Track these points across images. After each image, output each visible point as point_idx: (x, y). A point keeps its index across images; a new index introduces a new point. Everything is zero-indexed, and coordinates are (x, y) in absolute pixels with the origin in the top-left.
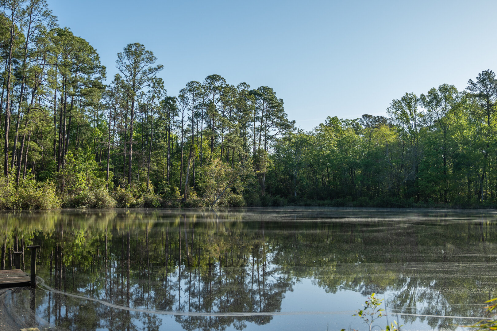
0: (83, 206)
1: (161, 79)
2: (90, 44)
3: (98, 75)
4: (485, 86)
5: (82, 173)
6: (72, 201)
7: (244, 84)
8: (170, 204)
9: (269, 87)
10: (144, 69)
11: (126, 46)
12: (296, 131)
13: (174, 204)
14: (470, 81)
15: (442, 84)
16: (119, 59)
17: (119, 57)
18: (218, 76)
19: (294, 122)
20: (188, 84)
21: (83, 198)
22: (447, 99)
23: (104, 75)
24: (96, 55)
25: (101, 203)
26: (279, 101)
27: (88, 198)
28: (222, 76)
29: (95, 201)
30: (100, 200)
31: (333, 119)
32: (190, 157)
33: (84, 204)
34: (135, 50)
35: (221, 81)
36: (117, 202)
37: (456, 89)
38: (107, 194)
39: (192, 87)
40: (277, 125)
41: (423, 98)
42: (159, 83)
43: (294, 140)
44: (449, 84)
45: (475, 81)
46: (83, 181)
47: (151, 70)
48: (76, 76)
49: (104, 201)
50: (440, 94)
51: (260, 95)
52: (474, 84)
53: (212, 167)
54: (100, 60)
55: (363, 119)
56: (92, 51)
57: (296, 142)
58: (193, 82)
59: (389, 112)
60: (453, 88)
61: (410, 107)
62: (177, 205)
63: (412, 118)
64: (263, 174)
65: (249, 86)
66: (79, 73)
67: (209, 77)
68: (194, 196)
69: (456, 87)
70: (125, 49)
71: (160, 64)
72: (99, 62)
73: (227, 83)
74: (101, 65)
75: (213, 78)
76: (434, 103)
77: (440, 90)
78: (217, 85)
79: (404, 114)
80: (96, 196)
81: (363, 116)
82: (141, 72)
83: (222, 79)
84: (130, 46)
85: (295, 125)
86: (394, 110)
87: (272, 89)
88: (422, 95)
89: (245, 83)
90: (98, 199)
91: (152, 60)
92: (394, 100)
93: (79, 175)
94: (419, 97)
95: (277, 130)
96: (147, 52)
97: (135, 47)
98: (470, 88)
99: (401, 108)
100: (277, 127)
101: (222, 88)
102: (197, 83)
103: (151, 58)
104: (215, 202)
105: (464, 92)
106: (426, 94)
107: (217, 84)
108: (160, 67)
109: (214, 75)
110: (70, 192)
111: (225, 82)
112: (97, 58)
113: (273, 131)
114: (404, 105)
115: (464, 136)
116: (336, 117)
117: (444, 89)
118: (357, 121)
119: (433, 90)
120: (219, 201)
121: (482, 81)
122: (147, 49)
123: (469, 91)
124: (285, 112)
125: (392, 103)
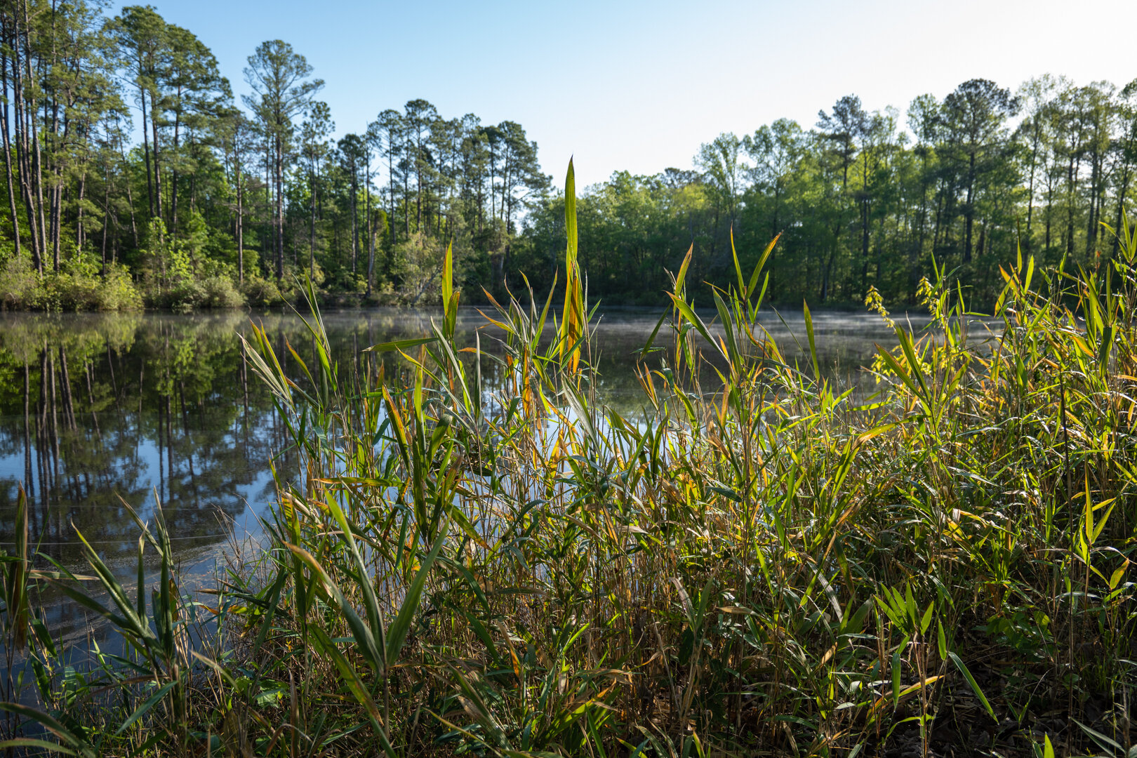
0: (185, 304)
1: (325, 105)
2: (197, 39)
3: (218, 94)
4: (844, 121)
5: (180, 252)
6: (168, 296)
7: (470, 116)
8: (342, 301)
9: (517, 122)
10: (294, 85)
11: (260, 45)
12: (555, 193)
13: (349, 301)
14: (822, 114)
15: (777, 118)
16: (249, 67)
17: (250, 63)
18: (424, 102)
19: (551, 178)
20: (381, 114)
21: (185, 292)
22: (783, 142)
23: (229, 93)
24: (210, 58)
25: (217, 299)
26: (530, 145)
27: (195, 291)
28: (431, 102)
29: (206, 296)
30: (216, 294)
31: (622, 174)
32: (375, 229)
33: (188, 301)
34: (277, 52)
35: (430, 110)
36: (246, 298)
37: (799, 127)
38: (230, 286)
39: (387, 119)
40: (528, 182)
41: (747, 141)
42: (321, 111)
43: (552, 206)
44: (789, 119)
45: (830, 112)
46: (183, 265)
47: (306, 88)
48: (179, 94)
49: (223, 297)
50: (773, 134)
51: (501, 135)
52: (825, 118)
53: (411, 244)
54: (218, 67)
55: (665, 174)
56: (202, 51)
57: (556, 208)
58: (388, 112)
59: (696, 162)
60: (794, 125)
61: (726, 155)
62: (354, 302)
63: (730, 171)
64: (499, 256)
65: (478, 119)
66: (184, 90)
67: (410, 104)
68: (388, 289)
69: (799, 123)
70: (258, 50)
71: (319, 78)
72: (217, 72)
73: (439, 114)
74: (221, 76)
75: (417, 105)
76: (763, 149)
77: (774, 128)
78: (422, 117)
79: (718, 165)
80: (209, 289)
81: (666, 170)
82: (287, 91)
83: (431, 106)
84: (266, 45)
85: (553, 183)
86: (703, 161)
87: (520, 126)
88: (747, 136)
89: (473, 115)
90: (213, 294)
91: (305, 71)
92: (702, 145)
93: (175, 256)
94: (740, 139)
95: (527, 190)
96: (296, 56)
97: (276, 47)
98: (821, 126)
99: (713, 156)
100: (527, 185)
101: (430, 122)
102: (396, 113)
103: (302, 67)
104: (417, 298)
105: (812, 132)
106: (752, 135)
107: (423, 115)
108: (319, 83)
109: (418, 101)
110: (163, 283)
111: (435, 111)
112: (213, 64)
113: (521, 192)
114: (717, 152)
115: (804, 201)
116: (626, 172)
117: (780, 126)
118: (658, 178)
119: (764, 127)
120: (424, 295)
121: (840, 113)
122: (295, 52)
123: (819, 130)
124: (539, 163)
125: (700, 150)
